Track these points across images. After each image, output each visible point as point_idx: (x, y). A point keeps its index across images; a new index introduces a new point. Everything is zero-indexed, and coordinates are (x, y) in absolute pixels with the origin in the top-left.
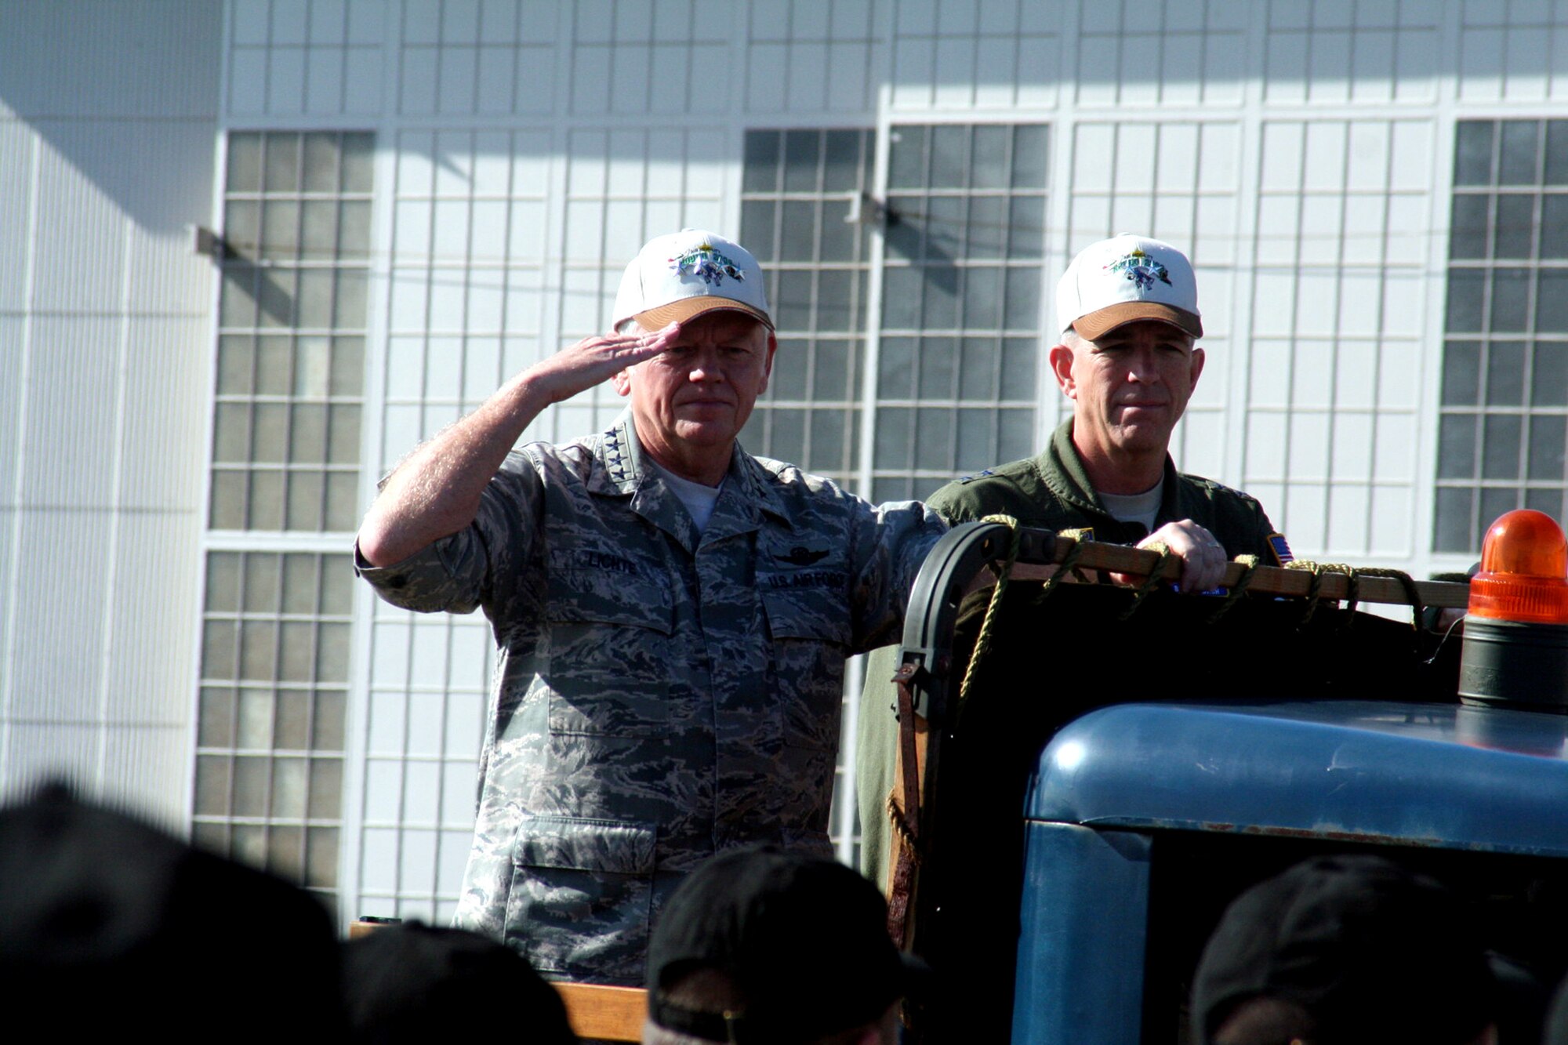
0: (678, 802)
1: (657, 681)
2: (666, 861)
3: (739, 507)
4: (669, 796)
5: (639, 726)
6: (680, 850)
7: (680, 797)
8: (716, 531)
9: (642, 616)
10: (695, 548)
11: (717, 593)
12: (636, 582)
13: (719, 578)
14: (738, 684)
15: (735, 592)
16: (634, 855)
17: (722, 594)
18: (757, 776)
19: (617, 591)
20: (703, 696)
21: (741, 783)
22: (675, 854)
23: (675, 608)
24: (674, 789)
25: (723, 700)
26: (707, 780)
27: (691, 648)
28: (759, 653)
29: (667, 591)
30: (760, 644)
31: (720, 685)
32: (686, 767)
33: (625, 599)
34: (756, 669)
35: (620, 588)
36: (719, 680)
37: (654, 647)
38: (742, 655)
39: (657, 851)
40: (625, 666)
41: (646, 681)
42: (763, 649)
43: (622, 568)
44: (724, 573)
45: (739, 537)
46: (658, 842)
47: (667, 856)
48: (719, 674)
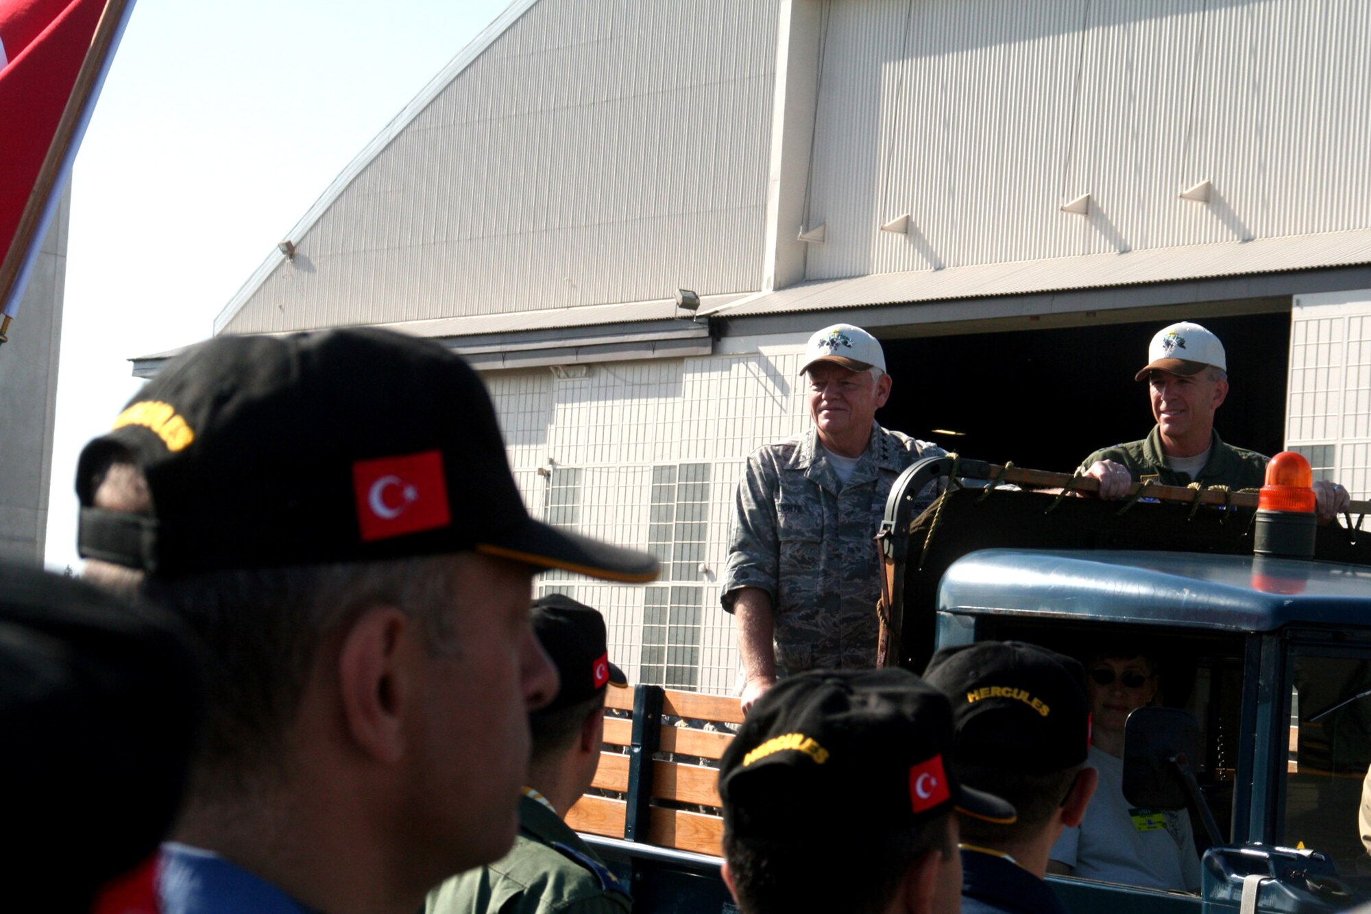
0: (822, 631)
1: (812, 569)
2: (818, 661)
3: (868, 468)
4: (817, 627)
5: (803, 593)
6: (824, 655)
7: (823, 628)
8: (851, 483)
9: (803, 535)
10: (838, 492)
11: (849, 517)
12: (802, 516)
13: (851, 509)
14: (854, 566)
15: (861, 515)
16: (801, 658)
17: (852, 517)
18: (866, 614)
19: (791, 523)
20: (835, 574)
21: (856, 619)
22: (822, 657)
23: (823, 527)
24: (820, 624)
25: (846, 576)
26: (837, 618)
27: (830, 548)
28: (868, 549)
29: (819, 518)
30: (869, 544)
31: (845, 568)
32: (826, 612)
33: (794, 527)
34: (866, 558)
35: (792, 522)
36: (845, 565)
37: (811, 552)
38: (859, 550)
39: (812, 656)
40: (796, 562)
41: (807, 570)
42: (872, 547)
43: (793, 510)
44: (854, 505)
45: (867, 484)
46: (812, 651)
47: (818, 658)
48: (845, 562)
